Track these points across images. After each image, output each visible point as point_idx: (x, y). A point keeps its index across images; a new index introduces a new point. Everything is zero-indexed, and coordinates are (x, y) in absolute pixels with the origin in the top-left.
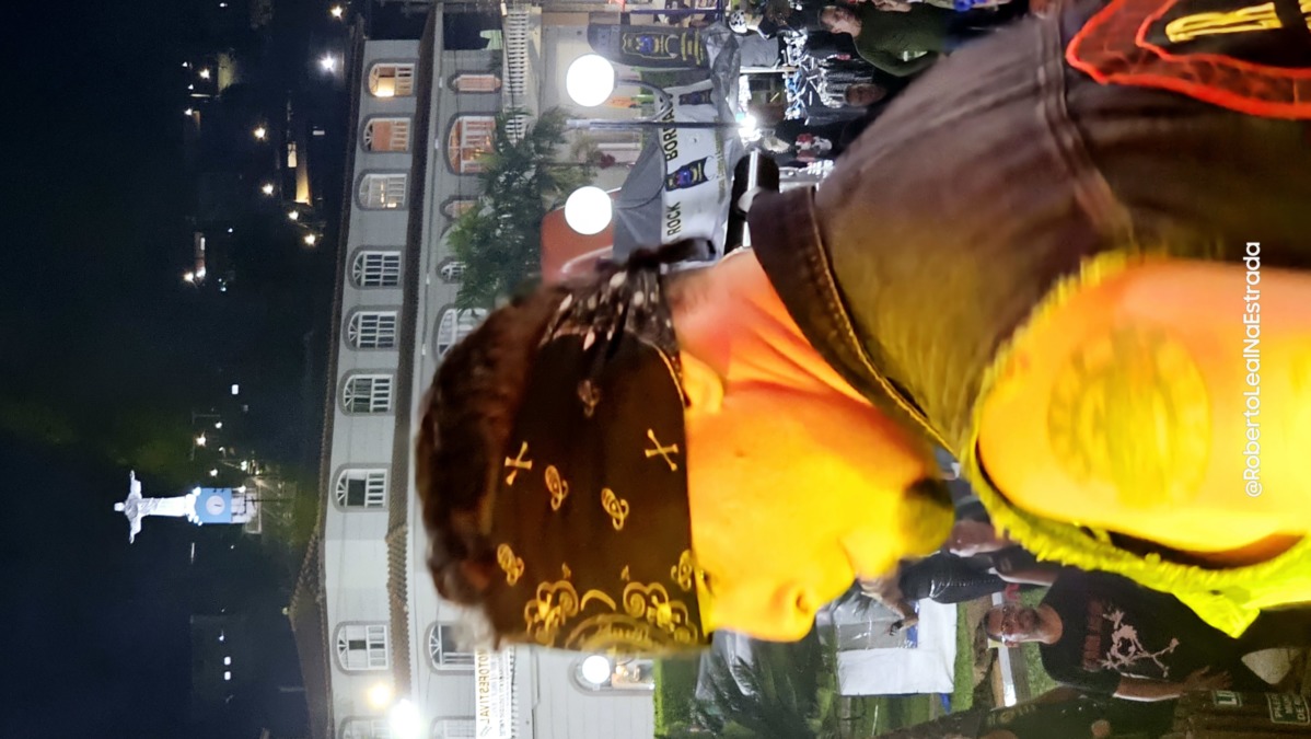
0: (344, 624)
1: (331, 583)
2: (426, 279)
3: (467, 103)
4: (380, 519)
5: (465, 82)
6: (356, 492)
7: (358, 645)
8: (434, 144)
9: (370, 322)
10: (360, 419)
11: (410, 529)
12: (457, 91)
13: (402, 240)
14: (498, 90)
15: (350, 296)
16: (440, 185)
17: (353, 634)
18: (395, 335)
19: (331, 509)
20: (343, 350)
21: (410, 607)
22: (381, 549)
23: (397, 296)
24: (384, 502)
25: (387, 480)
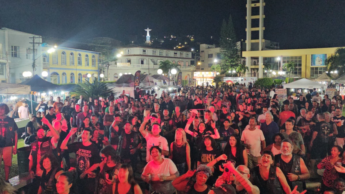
0: (131, 49)
1: (135, 48)
2: (167, 59)
3: (185, 63)
4: (142, 54)
5: (187, 63)
6: (144, 51)
7: (129, 51)
8: (181, 59)
9: (162, 53)
10: (152, 51)
11: (141, 57)
12: (186, 62)
13: (171, 56)
14: (186, 66)
15: (165, 51)
16: (177, 60)
17: (130, 50)
18: (161, 55)
19: (143, 48)
20: (159, 50)
21: (132, 56)
22: (138, 54)
23: (165, 56)
24: (144, 54)
25: (146, 54)
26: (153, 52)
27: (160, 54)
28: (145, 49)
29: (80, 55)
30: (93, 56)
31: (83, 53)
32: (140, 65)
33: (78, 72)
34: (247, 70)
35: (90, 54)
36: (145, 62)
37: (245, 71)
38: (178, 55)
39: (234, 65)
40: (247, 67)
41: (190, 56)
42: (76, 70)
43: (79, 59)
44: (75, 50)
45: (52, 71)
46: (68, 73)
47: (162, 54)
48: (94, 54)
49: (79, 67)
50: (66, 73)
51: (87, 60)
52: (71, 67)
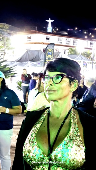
19: (46, 35)
20: (66, 38)
24: (46, 42)
25: (49, 42)
26: (58, 40)
27: (66, 43)
28: (48, 36)
47: (68, 44)
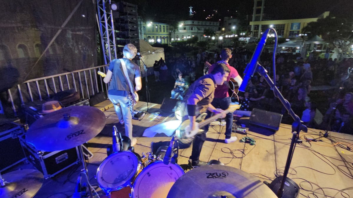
1: (188, 21)
4: (192, 24)
6: (193, 22)
8: (213, 27)
10: (197, 22)
11: (191, 26)
13: (208, 25)
15: (204, 22)
16: (211, 27)
17: (185, 22)
20: (201, 21)
21: (187, 26)
22: (190, 24)
23: (204, 25)
25: (194, 24)
27: (202, 24)
29: (160, 26)
30: (167, 27)
31: (162, 25)
32: (191, 30)
33: (160, 36)
34: (251, 33)
35: (165, 25)
36: (193, 28)
37: (250, 34)
38: (212, 24)
39: (244, 30)
40: (252, 31)
41: (218, 24)
42: (159, 34)
43: (160, 28)
44: (158, 24)
45: (148, 36)
46: (155, 36)
48: (168, 25)
49: (160, 33)
50: (154, 36)
51: (164, 29)
52: (157, 33)
